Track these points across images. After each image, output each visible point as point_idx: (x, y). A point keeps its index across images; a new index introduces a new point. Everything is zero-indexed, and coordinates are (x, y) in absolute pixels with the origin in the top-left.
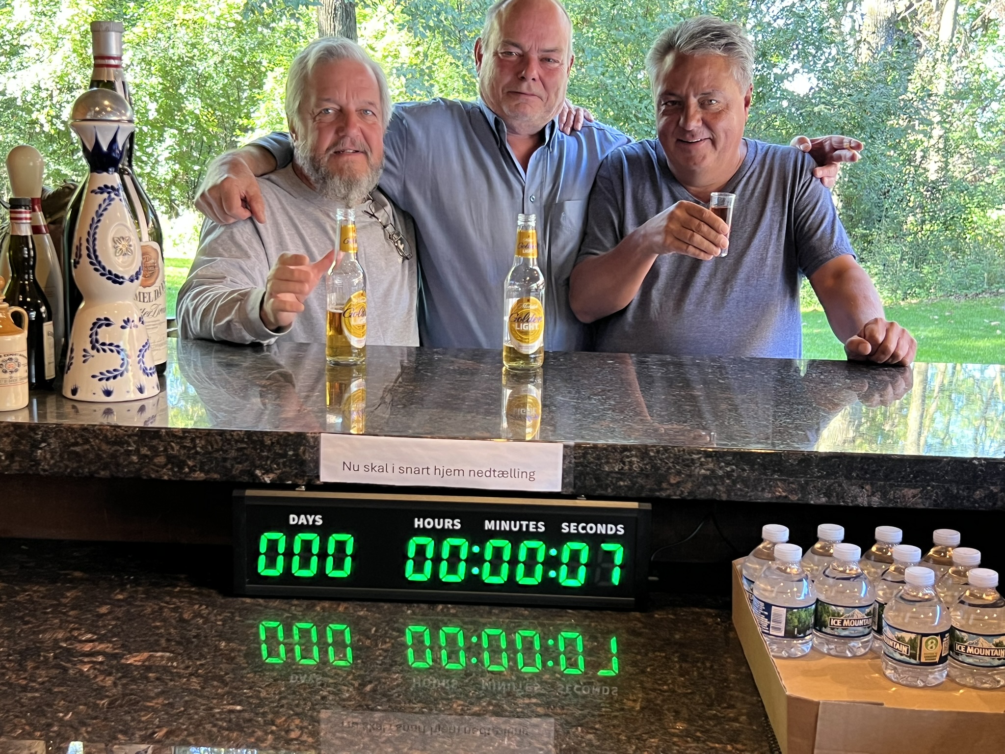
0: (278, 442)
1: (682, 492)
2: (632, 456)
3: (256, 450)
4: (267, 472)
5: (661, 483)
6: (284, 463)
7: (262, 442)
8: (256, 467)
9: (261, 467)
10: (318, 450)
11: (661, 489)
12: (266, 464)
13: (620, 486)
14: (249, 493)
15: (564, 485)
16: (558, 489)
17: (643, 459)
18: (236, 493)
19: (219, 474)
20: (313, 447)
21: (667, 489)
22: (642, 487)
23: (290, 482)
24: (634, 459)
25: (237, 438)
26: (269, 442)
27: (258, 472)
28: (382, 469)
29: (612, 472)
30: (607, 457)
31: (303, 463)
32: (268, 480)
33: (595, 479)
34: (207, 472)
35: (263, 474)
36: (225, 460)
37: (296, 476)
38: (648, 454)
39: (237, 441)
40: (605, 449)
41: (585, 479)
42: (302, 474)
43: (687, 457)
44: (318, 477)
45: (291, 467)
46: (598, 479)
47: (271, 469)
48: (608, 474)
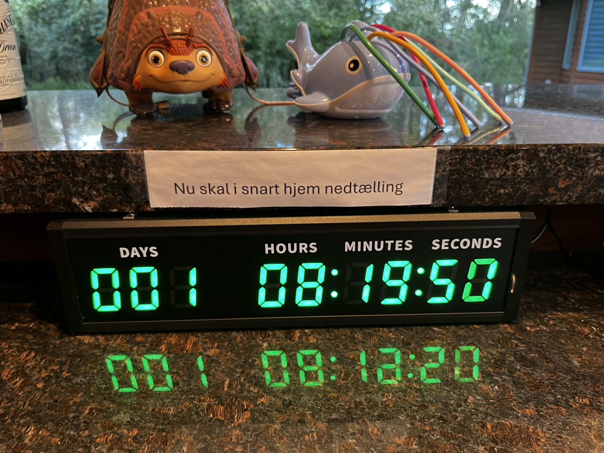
0: (93, 163)
1: (570, 197)
2: (518, 158)
3: (69, 175)
4: (86, 199)
5: (547, 188)
6: (104, 189)
7: (74, 165)
8: (72, 195)
9: (78, 195)
10: (143, 170)
11: (547, 195)
12: (84, 191)
13: (500, 195)
14: (68, 225)
15: (435, 196)
16: (428, 201)
17: (530, 161)
18: (51, 226)
19: (29, 204)
20: (137, 168)
21: (553, 195)
22: (525, 193)
23: (115, 210)
24: (521, 162)
25: (41, 161)
26: (82, 164)
27: (75, 200)
28: (222, 190)
29: (492, 179)
30: (488, 162)
31: (127, 188)
32: (89, 209)
33: (472, 188)
34: (15, 204)
35: (82, 202)
36: (33, 188)
37: (121, 202)
38: (538, 155)
39: (42, 165)
40: (487, 152)
41: (460, 188)
42: (128, 200)
43: (582, 156)
44: (148, 203)
45: (113, 193)
46: (475, 188)
47: (91, 195)
48: (488, 181)
